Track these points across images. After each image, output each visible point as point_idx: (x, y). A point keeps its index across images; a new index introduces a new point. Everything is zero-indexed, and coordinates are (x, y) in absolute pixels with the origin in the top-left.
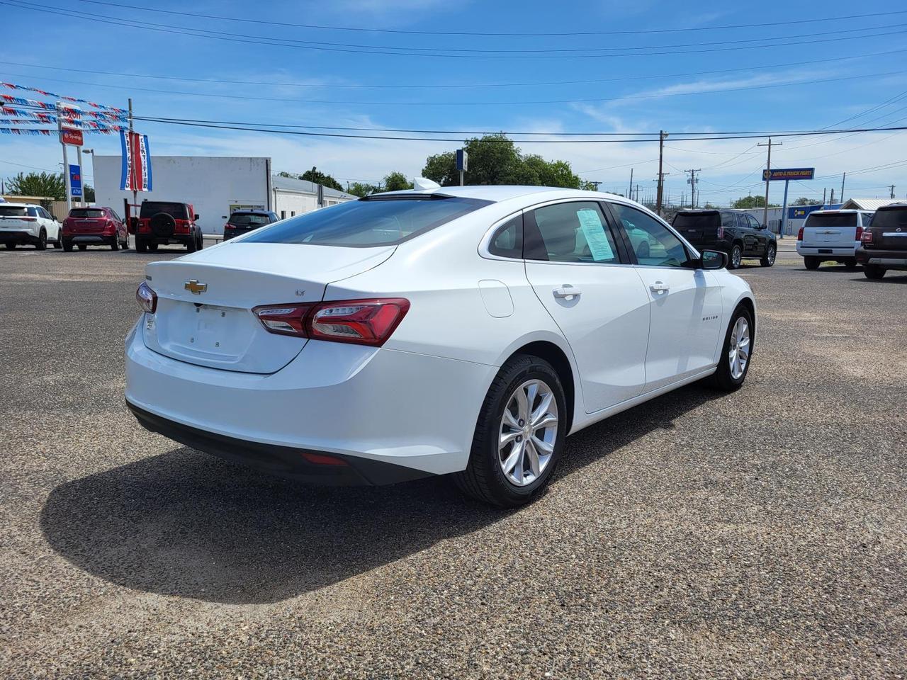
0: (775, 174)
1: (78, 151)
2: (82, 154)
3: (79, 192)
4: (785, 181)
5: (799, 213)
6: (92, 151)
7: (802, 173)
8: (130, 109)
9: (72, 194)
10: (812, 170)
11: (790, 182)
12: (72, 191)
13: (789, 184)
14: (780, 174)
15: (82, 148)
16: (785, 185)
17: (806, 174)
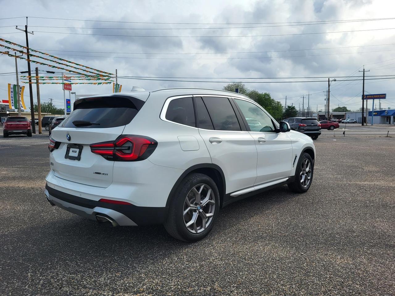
0: (368, 97)
1: (70, 93)
2: (71, 94)
3: (69, 111)
4: (372, 100)
5: (374, 114)
6: (75, 93)
7: (381, 96)
8: (116, 73)
9: (67, 111)
10: (385, 94)
11: (375, 100)
12: (67, 110)
13: (374, 101)
14: (370, 96)
15: (71, 92)
16: (373, 101)
17: (382, 96)
